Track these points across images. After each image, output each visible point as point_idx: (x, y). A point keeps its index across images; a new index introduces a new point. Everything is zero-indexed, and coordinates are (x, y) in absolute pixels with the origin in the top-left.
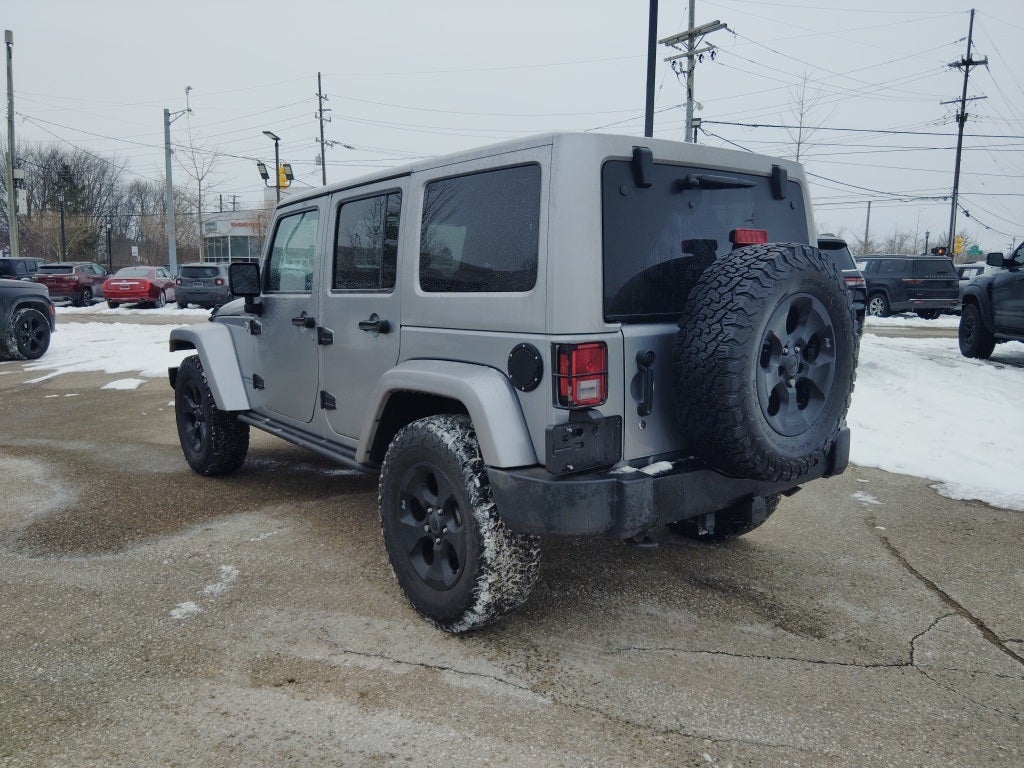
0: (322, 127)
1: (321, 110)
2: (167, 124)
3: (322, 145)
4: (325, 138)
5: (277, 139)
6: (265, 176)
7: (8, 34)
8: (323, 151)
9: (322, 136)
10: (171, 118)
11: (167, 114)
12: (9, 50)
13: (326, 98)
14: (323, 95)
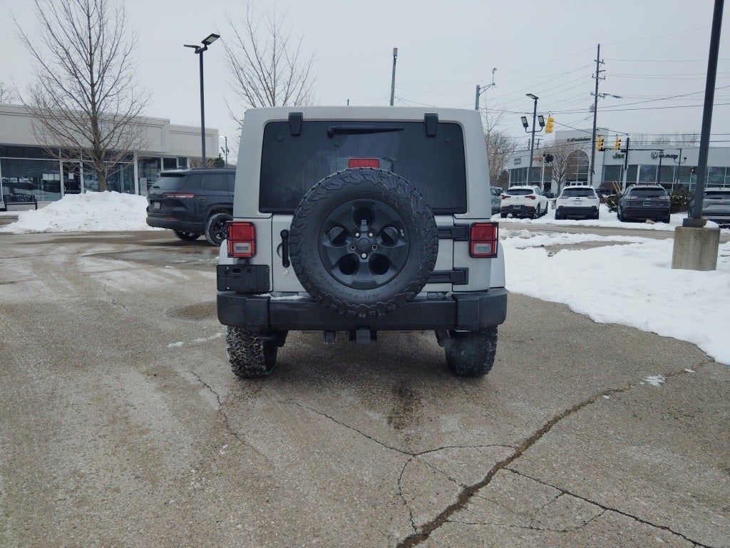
0: (597, 84)
1: (598, 72)
2: (478, 95)
3: (596, 97)
4: (599, 92)
5: (536, 98)
6: (526, 125)
7: (395, 50)
8: (596, 102)
9: (597, 91)
10: (481, 91)
11: (478, 89)
12: (395, 59)
13: (603, 63)
14: (600, 60)
